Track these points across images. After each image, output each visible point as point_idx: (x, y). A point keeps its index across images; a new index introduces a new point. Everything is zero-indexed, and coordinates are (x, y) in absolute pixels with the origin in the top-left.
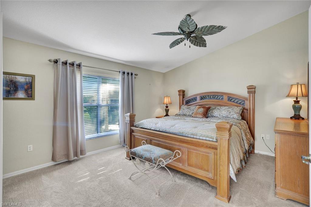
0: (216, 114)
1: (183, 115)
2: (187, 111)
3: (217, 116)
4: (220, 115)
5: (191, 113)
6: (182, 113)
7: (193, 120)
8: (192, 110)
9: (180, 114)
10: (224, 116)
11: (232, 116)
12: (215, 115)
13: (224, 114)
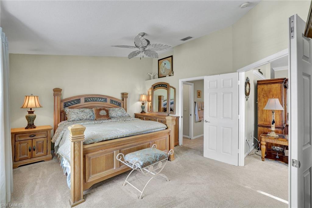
0: (113, 114)
1: (79, 119)
2: (82, 114)
3: (114, 116)
4: (117, 115)
5: (88, 117)
6: (78, 118)
7: (111, 122)
8: (88, 113)
9: (75, 119)
10: (120, 115)
11: (125, 115)
12: (113, 116)
13: (120, 114)
